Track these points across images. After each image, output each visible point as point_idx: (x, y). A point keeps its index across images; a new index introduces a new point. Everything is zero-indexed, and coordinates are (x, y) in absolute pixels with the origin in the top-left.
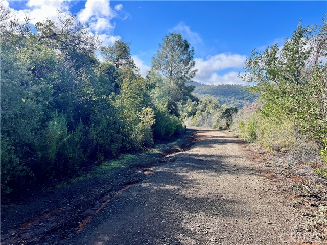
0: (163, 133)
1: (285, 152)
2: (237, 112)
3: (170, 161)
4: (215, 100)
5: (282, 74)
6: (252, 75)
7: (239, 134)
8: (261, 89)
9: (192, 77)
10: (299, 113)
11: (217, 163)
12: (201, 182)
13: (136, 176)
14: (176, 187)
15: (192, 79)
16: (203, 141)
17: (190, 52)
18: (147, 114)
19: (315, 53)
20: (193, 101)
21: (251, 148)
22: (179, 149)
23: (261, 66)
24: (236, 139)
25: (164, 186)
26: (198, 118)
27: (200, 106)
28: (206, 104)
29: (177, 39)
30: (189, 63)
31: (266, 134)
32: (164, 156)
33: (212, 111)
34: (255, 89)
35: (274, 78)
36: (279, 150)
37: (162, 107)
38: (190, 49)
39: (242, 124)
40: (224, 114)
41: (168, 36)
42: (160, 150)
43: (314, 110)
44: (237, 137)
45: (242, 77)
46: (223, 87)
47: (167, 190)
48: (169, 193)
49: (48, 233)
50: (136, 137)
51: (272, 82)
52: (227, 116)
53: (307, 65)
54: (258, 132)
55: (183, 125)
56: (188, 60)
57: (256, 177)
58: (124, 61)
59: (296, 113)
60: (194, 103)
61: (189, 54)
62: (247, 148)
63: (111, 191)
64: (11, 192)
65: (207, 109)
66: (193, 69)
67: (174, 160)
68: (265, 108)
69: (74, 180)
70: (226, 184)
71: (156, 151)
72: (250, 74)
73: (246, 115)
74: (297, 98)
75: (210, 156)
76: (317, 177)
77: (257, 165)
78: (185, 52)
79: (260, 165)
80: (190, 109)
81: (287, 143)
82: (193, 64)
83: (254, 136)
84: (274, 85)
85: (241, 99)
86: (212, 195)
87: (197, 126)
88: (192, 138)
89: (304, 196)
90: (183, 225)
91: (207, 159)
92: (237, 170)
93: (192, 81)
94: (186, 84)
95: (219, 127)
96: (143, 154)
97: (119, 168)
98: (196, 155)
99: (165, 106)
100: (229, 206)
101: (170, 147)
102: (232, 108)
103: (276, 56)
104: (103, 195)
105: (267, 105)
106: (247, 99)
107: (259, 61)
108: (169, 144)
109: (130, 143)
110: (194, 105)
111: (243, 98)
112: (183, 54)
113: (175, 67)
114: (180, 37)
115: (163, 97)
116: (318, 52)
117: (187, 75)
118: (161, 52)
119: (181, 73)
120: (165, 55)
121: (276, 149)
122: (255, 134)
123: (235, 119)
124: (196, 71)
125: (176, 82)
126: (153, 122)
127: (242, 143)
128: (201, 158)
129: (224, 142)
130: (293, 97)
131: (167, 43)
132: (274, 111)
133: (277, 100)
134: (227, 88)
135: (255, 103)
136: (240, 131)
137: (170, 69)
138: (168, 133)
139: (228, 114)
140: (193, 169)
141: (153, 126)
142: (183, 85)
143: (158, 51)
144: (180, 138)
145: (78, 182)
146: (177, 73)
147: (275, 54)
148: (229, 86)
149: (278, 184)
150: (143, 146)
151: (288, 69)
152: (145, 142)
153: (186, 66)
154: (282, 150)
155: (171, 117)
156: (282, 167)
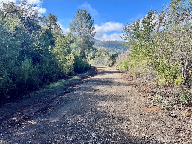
0: (79, 69)
1: (143, 76)
2: (118, 56)
3: (85, 82)
4: (106, 49)
5: (142, 35)
6: (127, 36)
7: (119, 68)
8: (131, 44)
9: (93, 36)
10: (148, 56)
11: (109, 82)
12: (104, 90)
13: (70, 89)
14: (92, 92)
15: (93, 37)
16: (100, 72)
17: (92, 21)
18: (70, 57)
19: (158, 25)
20: (93, 50)
21: (126, 75)
22: (89, 76)
23: (131, 31)
24: (118, 71)
25: (85, 92)
26: (96, 60)
27: (97, 53)
28: (101, 52)
29: (84, 13)
30: (92, 28)
31: (133, 67)
32: (81, 80)
33: (104, 56)
34: (128, 44)
35: (138, 37)
36: (139, 75)
37: (78, 54)
38: (92, 19)
39: (121, 63)
40: (111, 57)
41: (78, 11)
42: (79, 77)
43: (156, 54)
44: (118, 70)
45: (121, 37)
46: (110, 42)
47: (88, 94)
48: (89, 95)
49: (36, 112)
50: (65, 71)
51: (136, 40)
52: (113, 59)
53: (154, 32)
54: (129, 67)
55: (89, 64)
56: (91, 26)
57: (129, 87)
58: (54, 26)
59: (147, 56)
60: (94, 51)
61: (91, 22)
62: (124, 75)
63: (59, 96)
64: (9, 97)
65: (101, 55)
66: (94, 31)
67: (87, 82)
68: (133, 54)
69: (38, 92)
70: (115, 90)
71: (76, 78)
72: (125, 36)
73: (123, 58)
74: (148, 48)
75: (106, 79)
76: (156, 86)
77: (129, 82)
78: (89, 21)
79: (130, 82)
80: (91, 55)
81: (143, 71)
82: (94, 28)
83: (127, 69)
84: (137, 41)
85: (120, 49)
86: (109, 94)
87: (96, 65)
88: (95, 71)
89: (149, 93)
90: (99, 105)
91: (104, 80)
92: (119, 84)
93: (93, 39)
94: (90, 41)
95: (108, 65)
96: (70, 79)
97: (59, 86)
98: (98, 79)
99: (79, 53)
100: (117, 97)
101: (84, 75)
102: (115, 54)
103: (139, 26)
104: (56, 98)
105: (134, 52)
106: (123, 49)
107: (130, 28)
108: (83, 74)
109: (62, 73)
110: (94, 52)
111: (121, 48)
112: (87, 22)
113: (83, 30)
114: (86, 12)
115: (78, 48)
116: (159, 24)
117: (90, 35)
118: (74, 20)
119: (87, 33)
120: (77, 23)
121: (138, 75)
122: (128, 68)
123: (117, 60)
124: (95, 32)
125: (84, 39)
126: (74, 62)
127: (122, 72)
128: (101, 80)
129: (112, 72)
130: (146, 48)
131: (78, 15)
132: (137, 55)
133: (139, 50)
134: (112, 43)
135: (128, 51)
136: (120, 66)
137: (80, 31)
138: (81, 68)
139: (114, 57)
140: (98, 85)
141: (74, 64)
142: (88, 41)
143: (73, 20)
144: (88, 71)
145: (40, 93)
146: (85, 33)
147: (138, 25)
148: (113, 41)
149: (138, 89)
150: (69, 75)
151: (145, 33)
152: (70, 73)
153: (90, 29)
154: (141, 75)
155: (83, 60)
156: (140, 82)
